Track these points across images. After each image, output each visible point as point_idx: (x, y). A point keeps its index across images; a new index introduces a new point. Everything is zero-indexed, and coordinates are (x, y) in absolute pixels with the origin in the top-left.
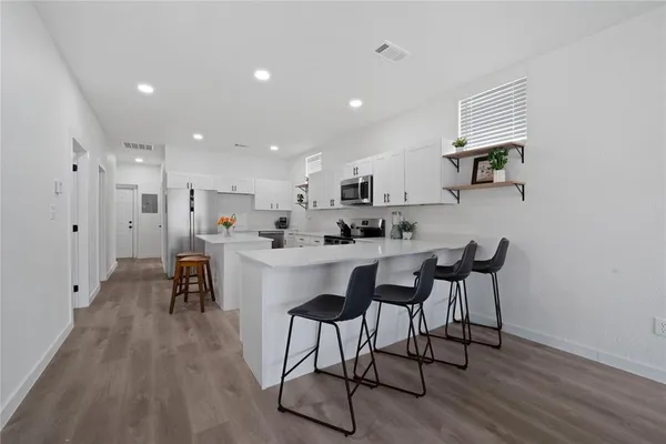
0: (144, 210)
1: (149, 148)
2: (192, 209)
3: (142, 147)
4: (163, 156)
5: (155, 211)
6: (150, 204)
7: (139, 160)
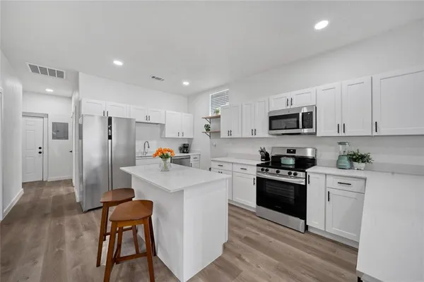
0: (54, 137)
1: (60, 74)
2: (110, 137)
3: (52, 73)
4: (76, 87)
5: (67, 138)
6: (60, 132)
7: (49, 90)
